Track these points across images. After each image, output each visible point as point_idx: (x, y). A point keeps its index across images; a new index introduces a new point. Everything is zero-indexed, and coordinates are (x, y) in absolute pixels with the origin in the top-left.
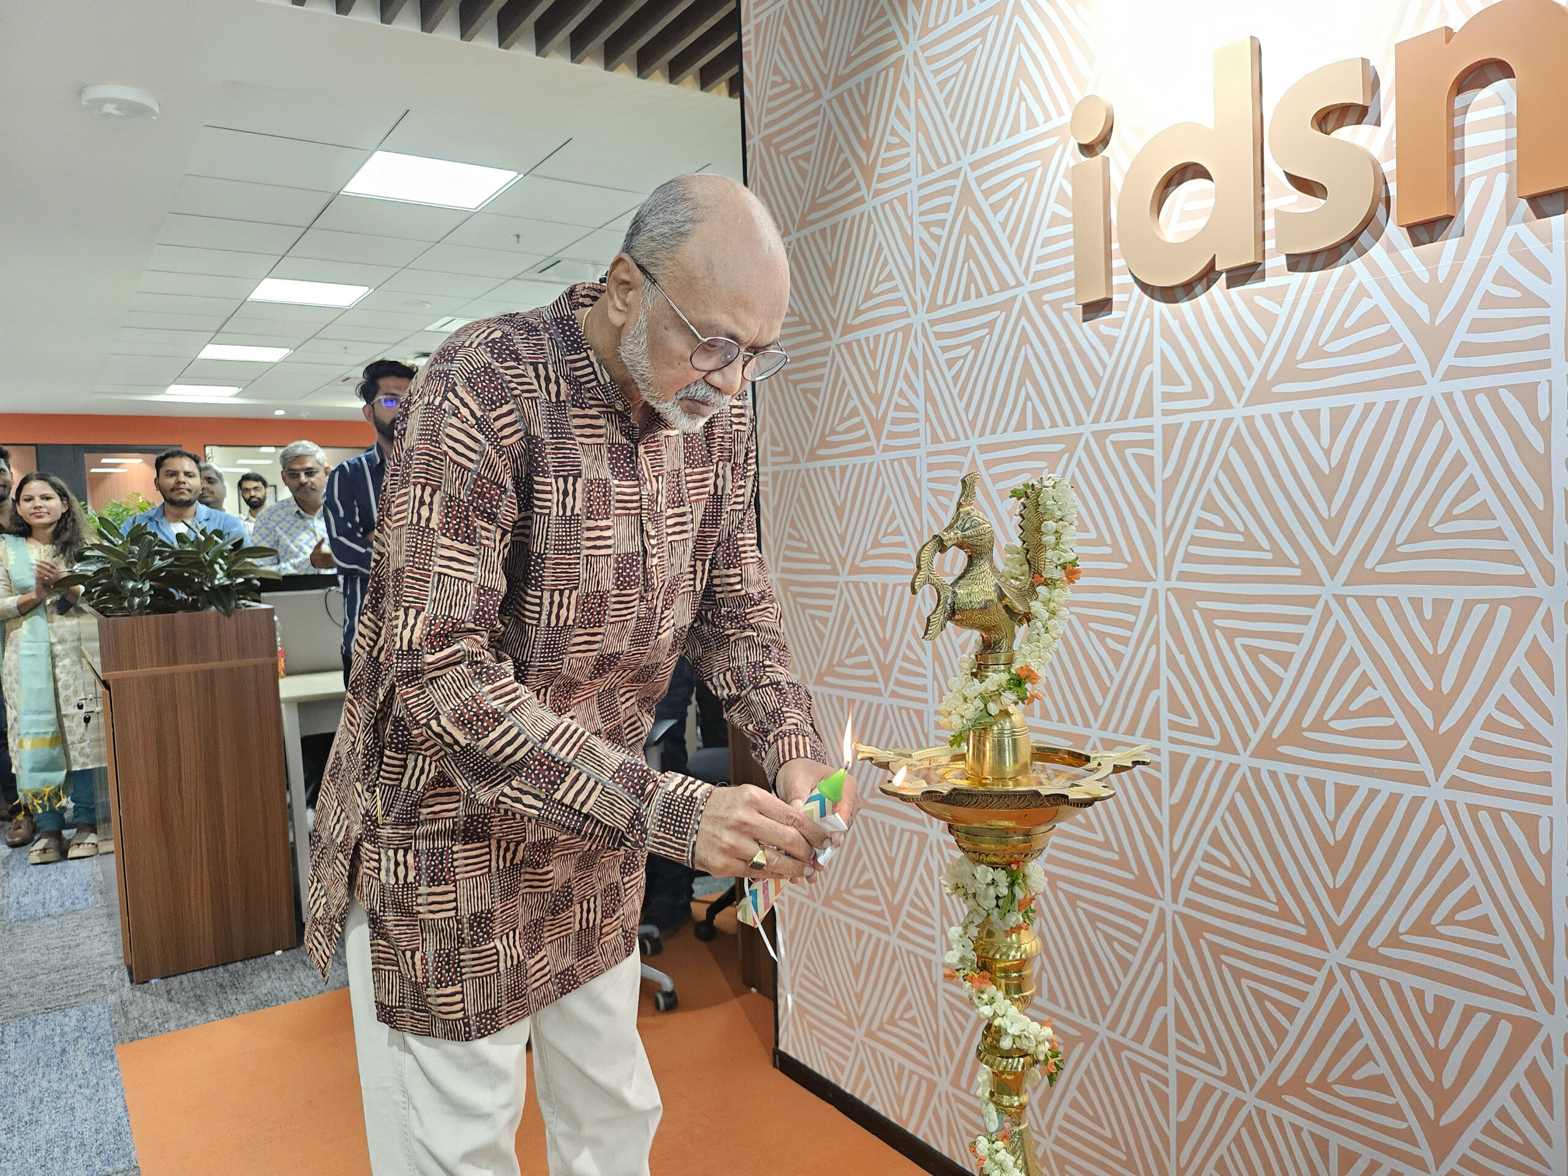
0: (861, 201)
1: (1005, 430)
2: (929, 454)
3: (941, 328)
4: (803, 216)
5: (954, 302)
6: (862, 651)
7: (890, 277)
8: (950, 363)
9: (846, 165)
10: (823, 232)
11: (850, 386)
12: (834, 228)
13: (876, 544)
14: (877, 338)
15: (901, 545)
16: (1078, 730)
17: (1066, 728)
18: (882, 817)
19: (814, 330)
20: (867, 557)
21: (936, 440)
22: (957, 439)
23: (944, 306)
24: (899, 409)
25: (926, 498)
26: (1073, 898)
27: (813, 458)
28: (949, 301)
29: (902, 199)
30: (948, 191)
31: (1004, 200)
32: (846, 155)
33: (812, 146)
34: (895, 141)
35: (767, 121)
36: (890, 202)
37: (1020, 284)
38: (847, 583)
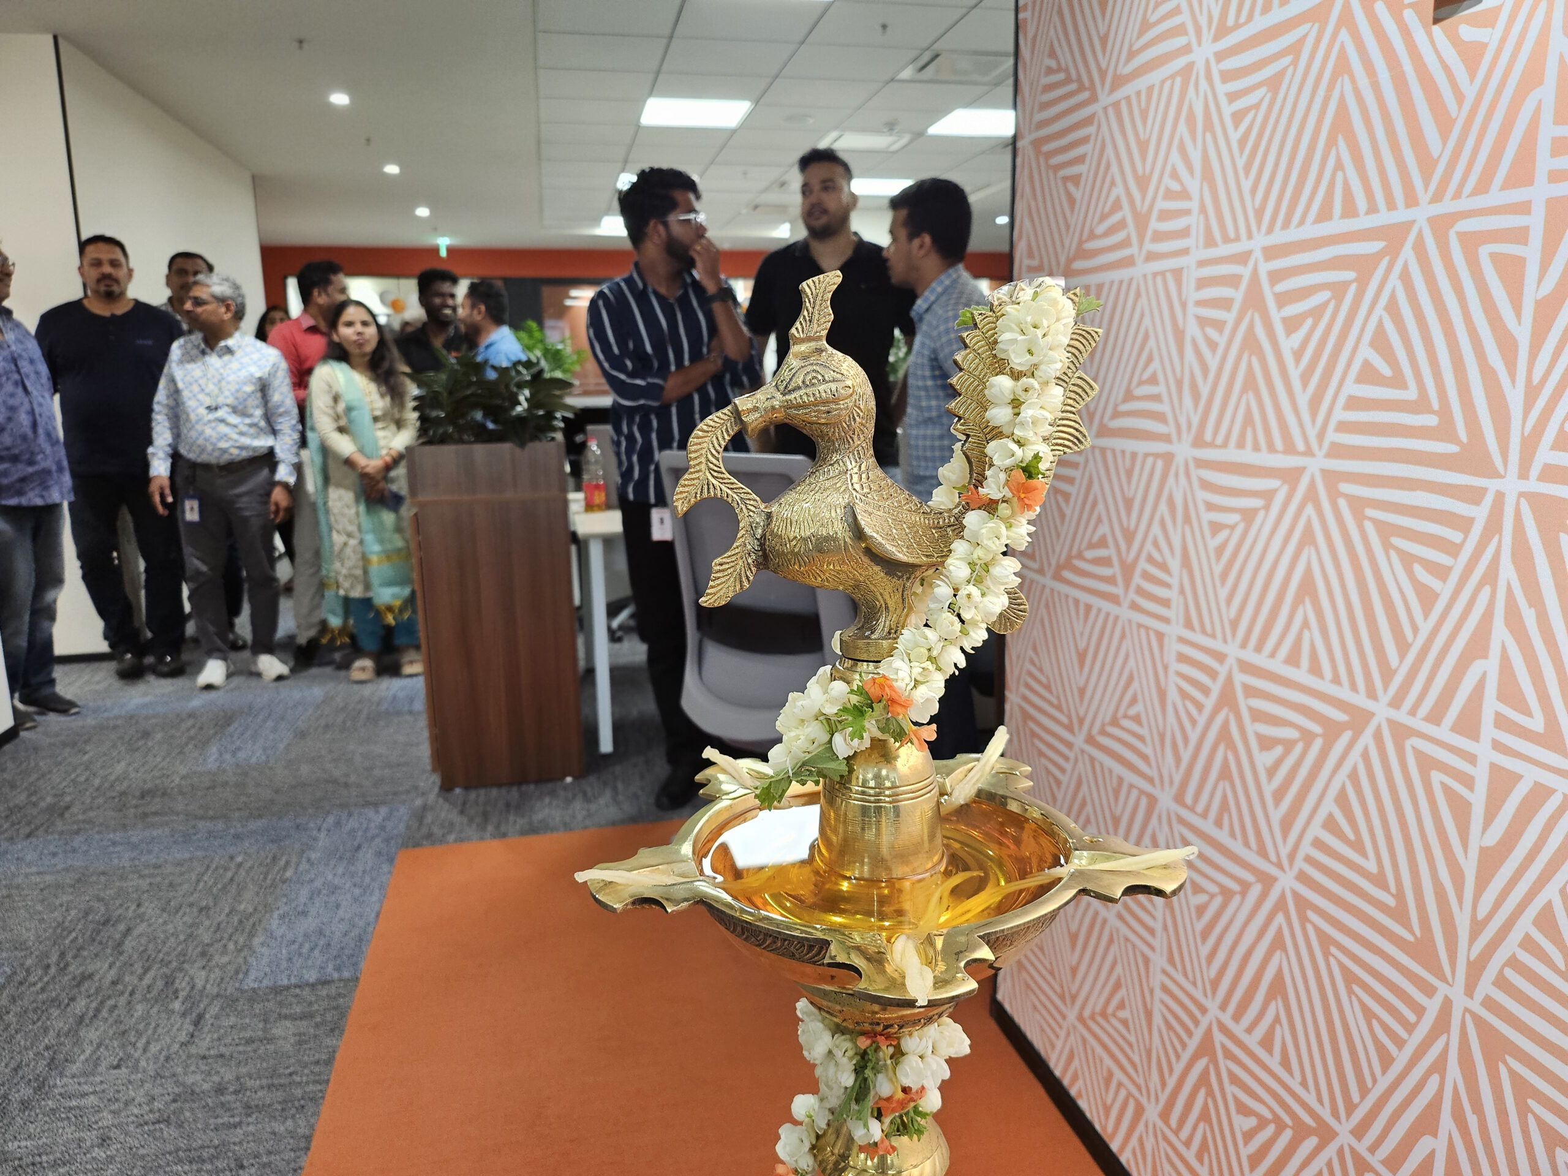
1: (1301, 223)
2: (1200, 264)
5: (1248, 21)
8: (1238, 117)
11: (1114, 169)
13: (1129, 396)
14: (1150, 89)
15: (1157, 398)
16: (1360, 700)
17: (1344, 693)
18: (1108, 762)
19: (1081, 88)
20: (1116, 414)
21: (1210, 242)
22: (1237, 239)
23: (1237, 26)
24: (1170, 195)
25: (1192, 329)
26: (1326, 941)
27: (1068, 274)
28: (1243, 18)
38: (1093, 448)
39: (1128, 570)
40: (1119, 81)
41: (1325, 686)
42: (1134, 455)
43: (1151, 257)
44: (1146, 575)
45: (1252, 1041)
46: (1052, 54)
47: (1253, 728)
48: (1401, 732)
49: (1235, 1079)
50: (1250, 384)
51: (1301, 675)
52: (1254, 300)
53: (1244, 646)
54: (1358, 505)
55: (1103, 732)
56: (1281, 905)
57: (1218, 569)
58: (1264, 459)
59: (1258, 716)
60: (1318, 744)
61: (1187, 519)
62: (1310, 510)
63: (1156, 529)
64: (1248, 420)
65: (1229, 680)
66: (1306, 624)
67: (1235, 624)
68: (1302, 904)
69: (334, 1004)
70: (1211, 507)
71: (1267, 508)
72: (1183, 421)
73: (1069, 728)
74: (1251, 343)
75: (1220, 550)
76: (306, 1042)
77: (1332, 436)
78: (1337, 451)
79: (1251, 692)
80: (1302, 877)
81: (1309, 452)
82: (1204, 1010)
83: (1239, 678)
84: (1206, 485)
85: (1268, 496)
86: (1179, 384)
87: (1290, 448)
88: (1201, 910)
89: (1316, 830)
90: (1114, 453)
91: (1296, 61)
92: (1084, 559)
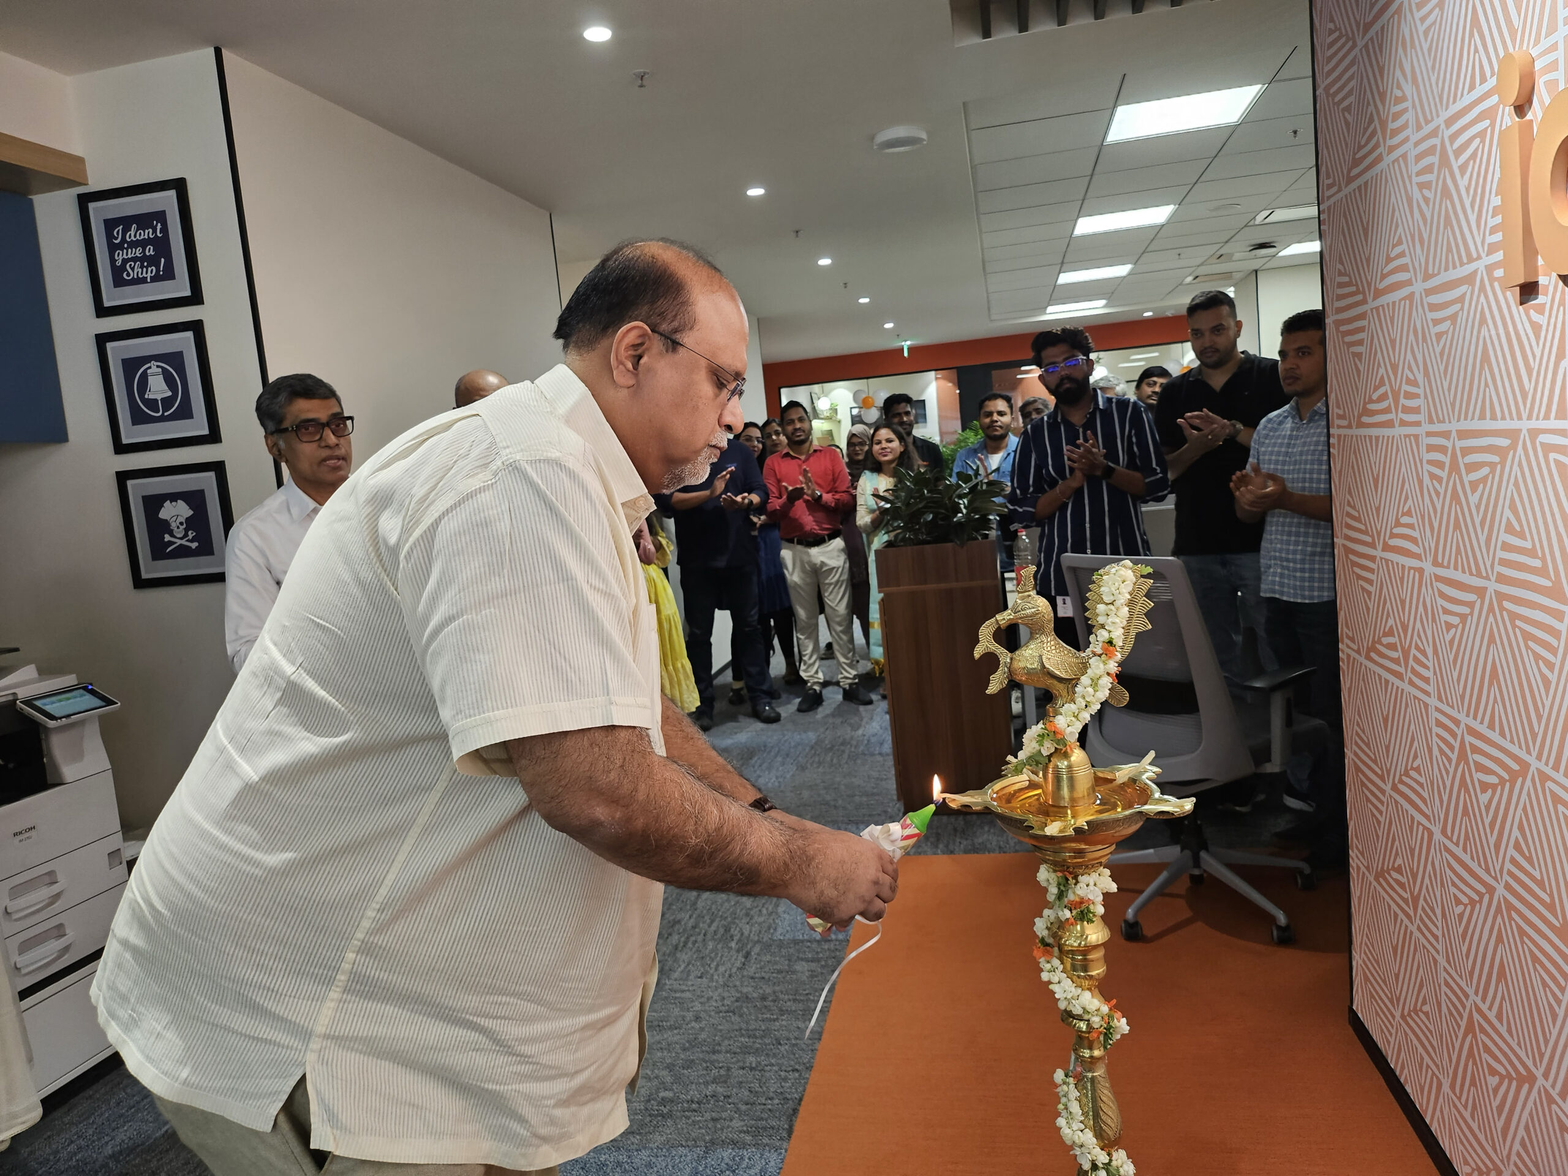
0: (1379, 159)
1: (1473, 419)
2: (1429, 434)
3: (1435, 299)
4: (1349, 171)
5: (1439, 273)
6: (1390, 633)
7: (1400, 243)
8: (1439, 336)
9: (1371, 120)
10: (1359, 187)
11: (1379, 354)
12: (1366, 183)
13: (1398, 524)
14: (1394, 304)
15: (1411, 526)
16: (1523, 754)
17: (1516, 750)
18: (1406, 805)
19: (1358, 291)
20: (1392, 535)
21: (1431, 421)
22: (1444, 422)
23: (1433, 276)
24: (1408, 381)
25: (1427, 480)
26: (1521, 932)
27: (1361, 425)
28: (1436, 272)
29: (1404, 156)
30: (1431, 151)
31: (1467, 163)
32: (1372, 108)
33: (1352, 99)
34: (1399, 93)
35: (1326, 69)
36: (1397, 160)
37: (1479, 257)
38: (1381, 558)
39: (1406, 655)
40: (1379, 294)
41: (1507, 745)
42: (1403, 567)
43: (1403, 423)
44: (1415, 658)
45: (1492, 1017)
46: (1340, 261)
47: (1477, 776)
48: (1543, 778)
49: (1486, 1048)
50: (1457, 525)
51: (1495, 737)
52: (1454, 467)
53: (1468, 715)
54: (1514, 616)
55: (1401, 782)
56: (1499, 909)
57: (1452, 656)
58: (1467, 579)
59: (1478, 767)
60: (1507, 786)
61: (1434, 620)
62: (1491, 618)
63: (1418, 625)
64: (1458, 551)
65: (1463, 739)
66: (1495, 700)
67: (1463, 698)
68: (1509, 907)
70: (1446, 612)
71: (1471, 614)
72: (1427, 546)
73: (1382, 778)
74: (1455, 496)
75: (1452, 642)
77: (1498, 568)
78: (1501, 579)
79: (1473, 749)
80: (1507, 886)
81: (1487, 578)
82: (1466, 995)
83: (1468, 739)
84: (1442, 595)
85: (1472, 605)
86: (1423, 517)
87: (1479, 575)
88: (1461, 916)
89: (1511, 851)
90: (1393, 564)
91: (1462, 309)
92: (1382, 644)
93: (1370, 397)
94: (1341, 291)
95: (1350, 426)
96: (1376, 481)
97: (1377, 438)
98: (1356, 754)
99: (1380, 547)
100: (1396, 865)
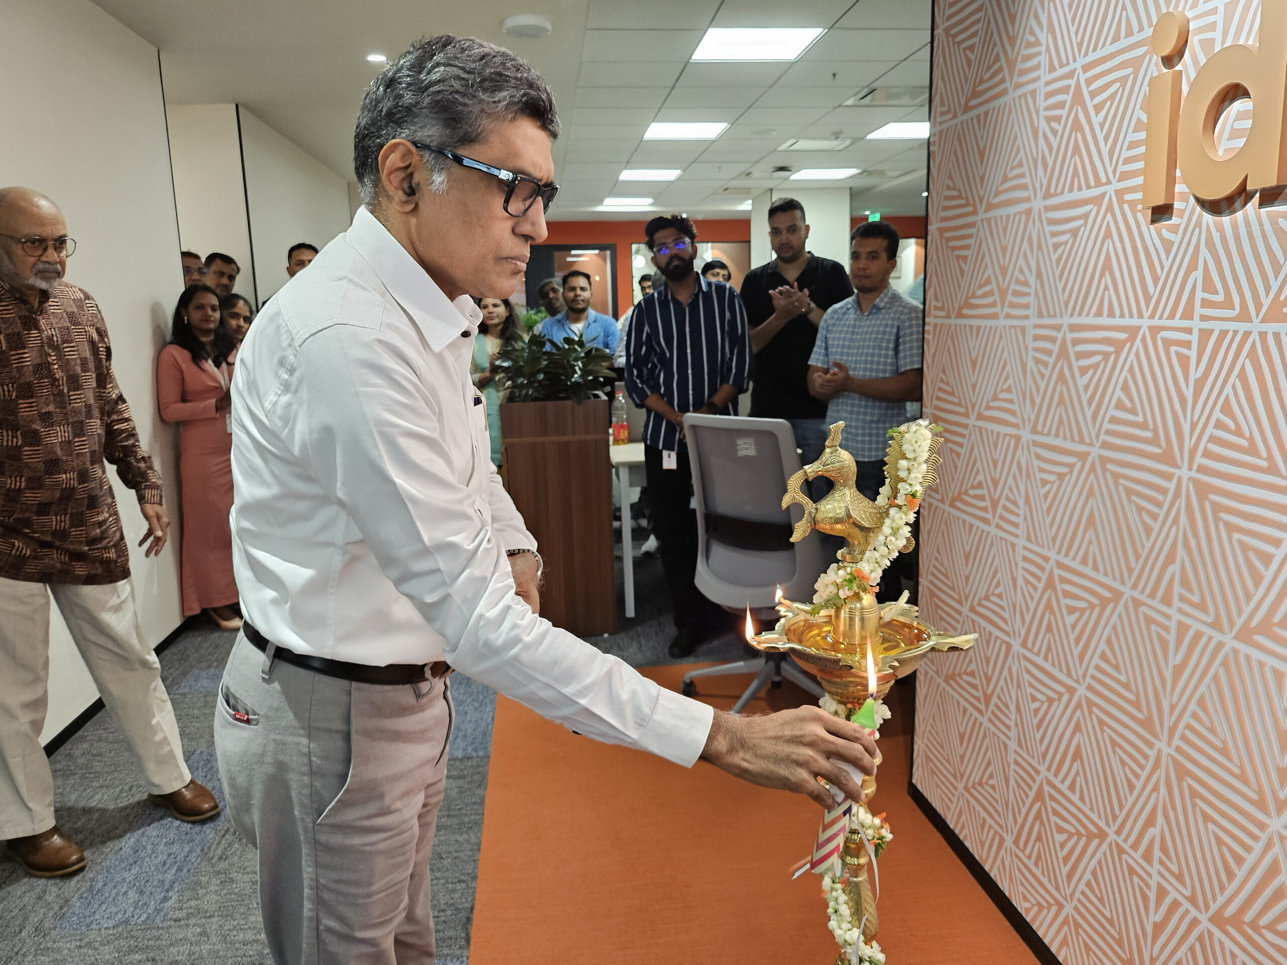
0: (1003, 93)
1: (1088, 315)
2: (1037, 326)
3: (1053, 215)
4: (967, 102)
5: (1062, 192)
6: (979, 486)
7: (1020, 165)
8: (1056, 246)
9: (997, 60)
10: (978, 116)
11: (987, 258)
12: (986, 114)
13: (995, 398)
14: (1008, 217)
15: (1011, 401)
16: (1117, 585)
17: (1109, 581)
18: (983, 624)
19: (967, 204)
20: (988, 408)
21: (1040, 315)
22: (1055, 316)
23: (1055, 195)
24: (1018, 282)
25: (1031, 364)
26: (1102, 723)
27: (960, 315)
28: (1059, 191)
29: (1033, 93)
30: (1065, 90)
31: (1104, 102)
32: (998, 49)
33: (976, 40)
34: (1032, 39)
35: (948, 12)
36: (1025, 95)
37: (1109, 182)
38: (974, 426)
39: (995, 503)
40: (990, 207)
41: (1100, 577)
42: (998, 434)
43: (1008, 316)
44: (1005, 508)
45: (1064, 788)
46: (951, 178)
47: (1064, 601)
48: (1137, 603)
49: (1055, 813)
50: (1061, 401)
51: (1088, 571)
52: (1063, 352)
53: (1059, 553)
54: (1116, 476)
55: (980, 604)
56: (1079, 706)
57: (1045, 507)
58: (1068, 445)
59: (1067, 594)
60: (1097, 610)
61: (1028, 476)
62: (1092, 477)
63: (1010, 480)
64: (1061, 422)
65: (1051, 572)
66: (1090, 542)
67: (1054, 540)
68: (1090, 703)
69: (477, 771)
70: (1041, 470)
71: (1071, 473)
72: (1026, 418)
73: (959, 602)
74: (1061, 378)
75: (1046, 495)
76: (465, 792)
77: (1103, 437)
78: (1105, 445)
79: (1063, 580)
80: (1090, 688)
81: (1091, 444)
82: (1038, 772)
83: (1057, 572)
84: (1038, 457)
85: (1071, 466)
86: (1024, 394)
87: (1082, 441)
88: (1036, 711)
89: (1096, 660)
90: (987, 432)
91: (1085, 224)
92: (969, 495)
93: (974, 293)
94: (947, 203)
95: (948, 316)
96: (974, 364)
97: (979, 328)
98: (932, 582)
99: (973, 416)
100: (969, 670)
